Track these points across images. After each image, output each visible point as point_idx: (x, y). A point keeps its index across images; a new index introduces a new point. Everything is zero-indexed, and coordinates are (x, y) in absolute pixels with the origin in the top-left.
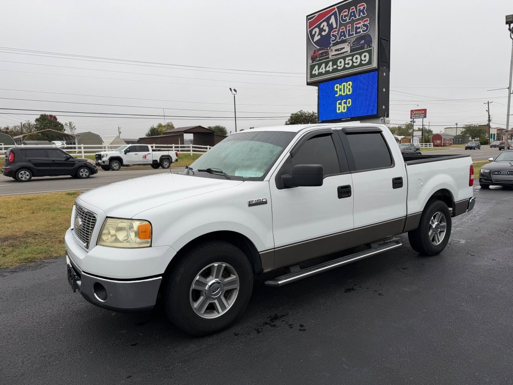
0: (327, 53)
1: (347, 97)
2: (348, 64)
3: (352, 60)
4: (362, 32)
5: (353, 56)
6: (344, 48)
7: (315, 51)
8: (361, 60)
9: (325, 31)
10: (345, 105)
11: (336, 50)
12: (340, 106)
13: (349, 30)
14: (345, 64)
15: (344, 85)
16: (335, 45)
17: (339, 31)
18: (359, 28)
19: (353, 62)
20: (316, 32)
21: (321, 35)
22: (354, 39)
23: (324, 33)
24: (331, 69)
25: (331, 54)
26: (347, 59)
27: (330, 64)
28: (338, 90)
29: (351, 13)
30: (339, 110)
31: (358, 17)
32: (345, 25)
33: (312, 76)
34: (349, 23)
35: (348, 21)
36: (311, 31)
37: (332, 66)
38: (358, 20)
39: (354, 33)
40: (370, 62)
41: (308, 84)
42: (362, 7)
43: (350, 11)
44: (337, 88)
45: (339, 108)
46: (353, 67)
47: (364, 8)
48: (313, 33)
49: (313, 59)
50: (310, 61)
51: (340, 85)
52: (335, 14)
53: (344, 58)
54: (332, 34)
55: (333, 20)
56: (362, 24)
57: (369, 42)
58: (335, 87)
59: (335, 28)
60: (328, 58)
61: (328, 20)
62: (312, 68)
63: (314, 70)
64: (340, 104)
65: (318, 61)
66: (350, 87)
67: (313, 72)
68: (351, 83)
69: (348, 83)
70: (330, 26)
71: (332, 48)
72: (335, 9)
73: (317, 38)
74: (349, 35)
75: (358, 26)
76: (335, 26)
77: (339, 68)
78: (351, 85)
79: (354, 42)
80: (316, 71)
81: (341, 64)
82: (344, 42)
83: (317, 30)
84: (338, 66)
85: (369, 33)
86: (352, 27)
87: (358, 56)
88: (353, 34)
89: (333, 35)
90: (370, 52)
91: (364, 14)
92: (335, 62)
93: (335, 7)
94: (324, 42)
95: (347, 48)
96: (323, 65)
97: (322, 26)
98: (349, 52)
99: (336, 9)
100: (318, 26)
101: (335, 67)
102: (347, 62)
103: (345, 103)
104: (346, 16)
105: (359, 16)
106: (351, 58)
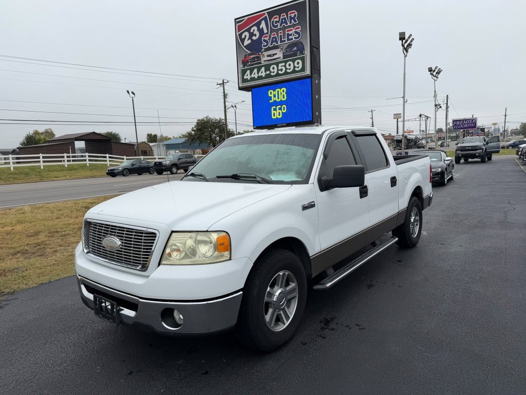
0: (259, 58)
1: (281, 103)
2: (281, 70)
3: (285, 66)
4: (294, 39)
5: (286, 62)
6: (276, 54)
7: (246, 55)
8: (294, 67)
9: (255, 35)
10: (280, 111)
11: (268, 56)
12: (275, 112)
13: (281, 36)
14: (278, 70)
15: (278, 91)
16: (266, 50)
17: (270, 36)
18: (291, 35)
19: (286, 69)
20: (245, 36)
21: (252, 40)
22: (286, 46)
23: (254, 38)
24: (263, 75)
25: (263, 59)
26: (280, 65)
27: (263, 69)
28: (272, 96)
29: (282, 19)
30: (274, 116)
31: (289, 24)
32: (277, 31)
33: (244, 81)
34: (280, 29)
35: (279, 27)
36: (240, 35)
37: (265, 72)
38: (290, 26)
39: (286, 39)
40: (303, 69)
41: (240, 89)
42: (293, 15)
43: (281, 18)
44: (271, 94)
45: (274, 114)
46: (286, 73)
47: (295, 15)
48: (243, 37)
49: (245, 63)
50: (241, 66)
51: (274, 91)
52: (265, 19)
53: (277, 64)
54: (263, 39)
55: (263, 25)
56: (293, 31)
57: (302, 50)
58: (269, 92)
59: (266, 34)
60: (260, 63)
61: (258, 25)
62: (244, 72)
63: (246, 74)
64: (275, 110)
65: (250, 65)
66: (284, 93)
67: (245, 77)
68: (285, 89)
69: (282, 89)
70: (261, 31)
71: (263, 53)
72: (265, 14)
73: (247, 42)
74: (281, 41)
75: (290, 33)
76: (265, 31)
77: (272, 74)
78: (285, 91)
79: (286, 48)
80: (248, 76)
81: (274, 70)
82: (276, 47)
83: (247, 34)
84: (271, 72)
85: (301, 40)
86: (284, 33)
87: (291, 63)
88: (285, 41)
89: (264, 40)
90: (303, 59)
91: (295, 21)
92: (267, 68)
93: (265, 12)
94: (255, 47)
95: (279, 54)
96: (256, 70)
97: (252, 31)
98: (282, 58)
99: (267, 15)
100: (248, 30)
101: (268, 72)
102: (280, 68)
103: (280, 109)
104: (276, 22)
105: (291, 23)
106: (284, 64)
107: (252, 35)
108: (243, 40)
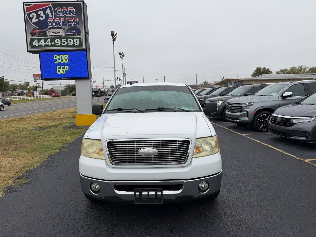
0: (45, 33)
1: (64, 64)
2: (64, 43)
3: (67, 41)
4: (73, 25)
5: (67, 39)
6: (60, 32)
7: (34, 29)
8: (74, 43)
9: (42, 17)
10: (64, 69)
11: (53, 32)
12: (60, 69)
13: (63, 21)
14: (61, 43)
15: (62, 57)
16: (51, 28)
17: (54, 20)
18: (71, 22)
19: (68, 43)
20: (33, 16)
21: (39, 20)
22: (67, 28)
23: (41, 19)
24: (50, 44)
25: (49, 34)
26: (63, 40)
27: (49, 40)
28: (57, 59)
30: (59, 72)
31: (69, 15)
32: (60, 18)
33: (32, 46)
34: (62, 17)
35: (61, 15)
36: (29, 15)
37: (51, 42)
38: (69, 17)
39: (67, 24)
40: (80, 45)
41: (28, 51)
42: (72, 10)
43: (63, 10)
44: (56, 57)
45: (59, 71)
46: (67, 45)
47: (73, 11)
48: (31, 16)
49: (33, 34)
50: (29, 36)
51: (59, 55)
52: (50, 8)
53: (61, 39)
54: (48, 21)
55: (48, 11)
56: (72, 20)
57: (79, 33)
58: (55, 56)
59: (51, 18)
60: (47, 36)
61: (44, 10)
62: (32, 40)
63: (34, 42)
64: (60, 68)
65: (37, 36)
66: (67, 58)
67: (34, 44)
68: (67, 55)
69: (65, 55)
70: (47, 15)
71: (49, 30)
72: (49, 4)
73: (34, 20)
74: (63, 25)
75: (70, 21)
76: (50, 16)
77: (57, 45)
78: (67, 57)
79: (67, 30)
80: (36, 43)
81: (58, 42)
82: (60, 28)
84: (55, 43)
85: (78, 27)
86: (65, 20)
87: (71, 40)
88: (66, 25)
89: (50, 22)
90: (80, 39)
91: (74, 14)
92: (53, 40)
93: (50, 3)
94: (42, 25)
95: (62, 33)
96: (43, 40)
97: (39, 13)
98: (64, 35)
99: (51, 5)
100: (36, 12)
101: (53, 43)
102: (63, 42)
103: (64, 68)
104: (59, 12)
105: (70, 14)
106: (66, 40)
107: (38, 16)
108: (31, 19)
